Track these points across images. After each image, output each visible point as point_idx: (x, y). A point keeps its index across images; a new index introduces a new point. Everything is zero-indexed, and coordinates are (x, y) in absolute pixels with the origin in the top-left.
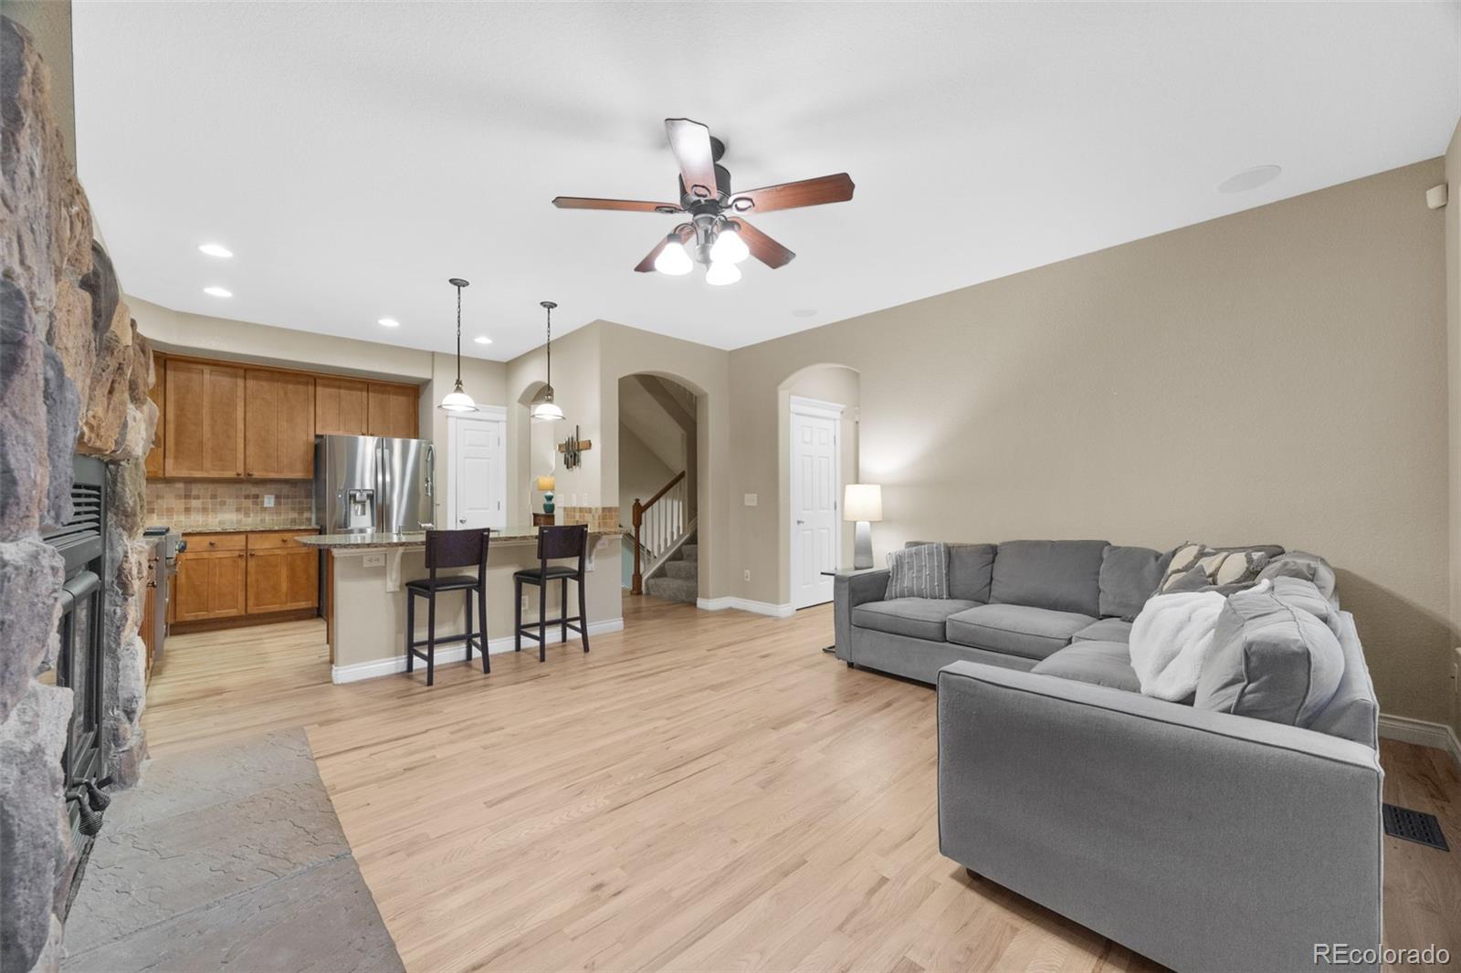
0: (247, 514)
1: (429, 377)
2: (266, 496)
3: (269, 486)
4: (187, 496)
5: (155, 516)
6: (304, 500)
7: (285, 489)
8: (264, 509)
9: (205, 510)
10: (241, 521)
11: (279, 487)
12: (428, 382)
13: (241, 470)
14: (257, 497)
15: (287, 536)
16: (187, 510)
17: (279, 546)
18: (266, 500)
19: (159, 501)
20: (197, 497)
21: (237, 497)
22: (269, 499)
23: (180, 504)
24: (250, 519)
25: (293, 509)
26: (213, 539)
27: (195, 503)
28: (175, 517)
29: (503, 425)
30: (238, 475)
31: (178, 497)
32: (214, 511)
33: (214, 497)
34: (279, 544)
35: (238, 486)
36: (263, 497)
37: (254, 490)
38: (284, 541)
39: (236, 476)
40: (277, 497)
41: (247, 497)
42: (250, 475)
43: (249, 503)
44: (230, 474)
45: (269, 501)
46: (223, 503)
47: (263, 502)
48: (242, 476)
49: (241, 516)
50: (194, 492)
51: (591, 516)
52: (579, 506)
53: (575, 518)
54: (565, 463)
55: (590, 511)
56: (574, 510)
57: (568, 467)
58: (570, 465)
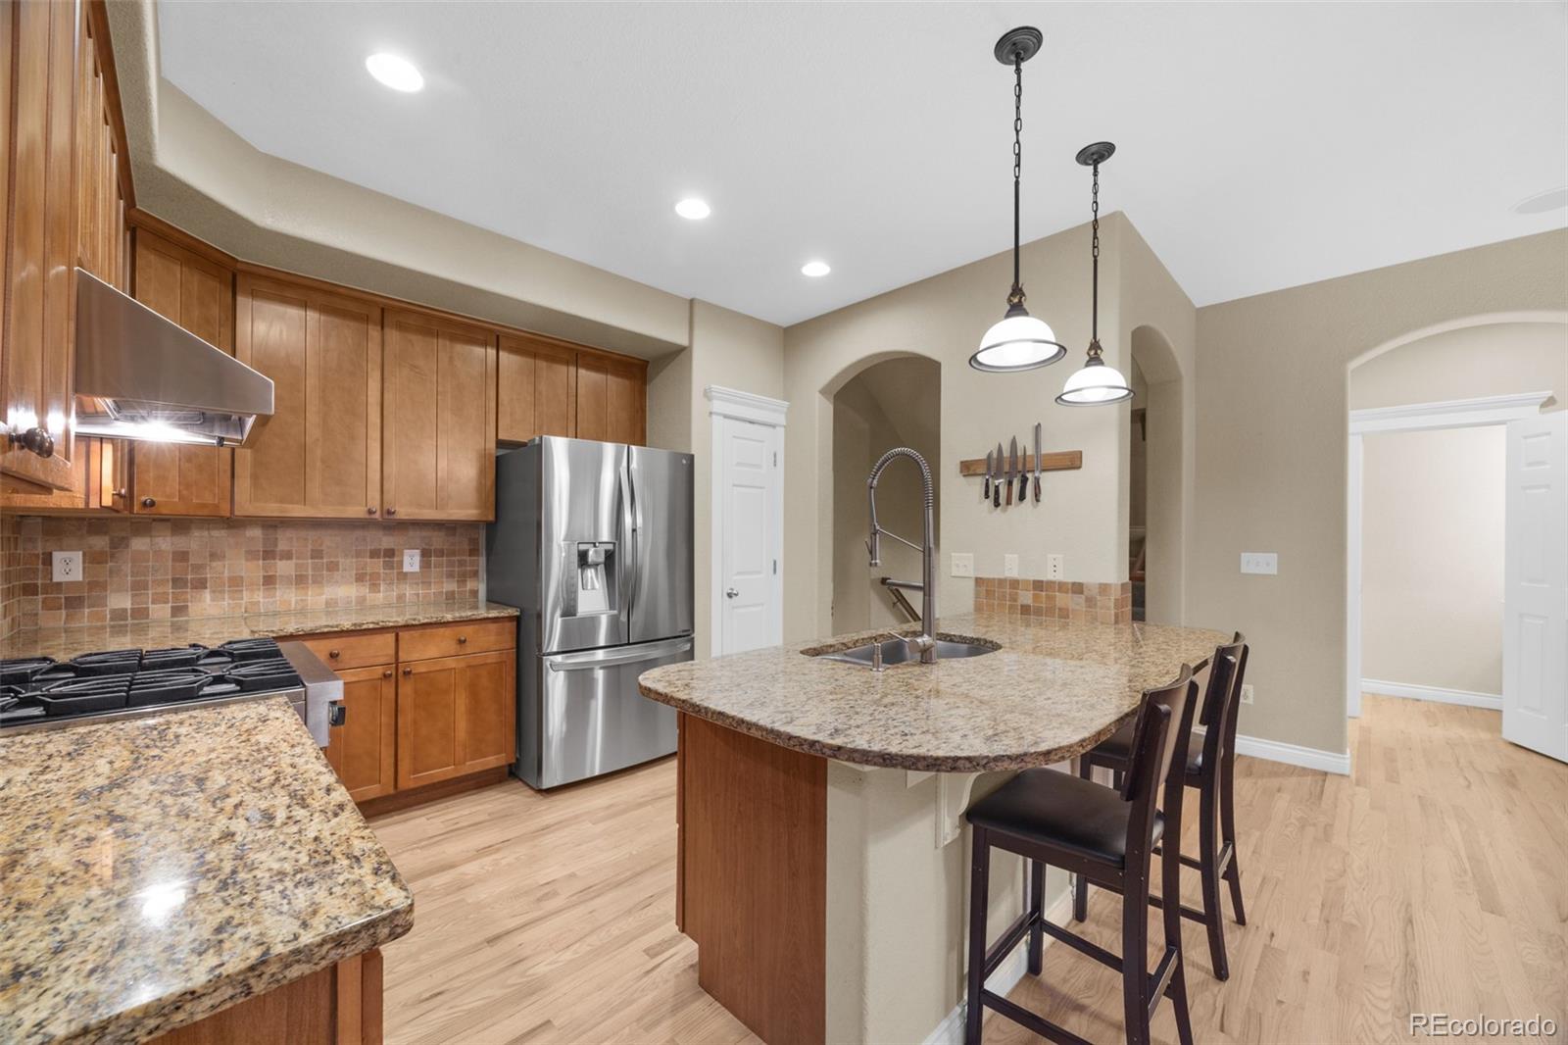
0: (375, 588)
1: (678, 337)
2: (406, 551)
3: (411, 533)
4: (269, 554)
5: (207, 595)
6: (468, 558)
7: (438, 540)
8: (403, 577)
9: (300, 580)
10: (364, 599)
11: (425, 533)
13: (375, 504)
14: (390, 553)
15: (467, 631)
16: (269, 581)
17: (452, 653)
18: (406, 560)
19: (214, 564)
20: (287, 556)
21: (358, 554)
22: (412, 557)
23: (252, 570)
24: (381, 595)
25: (450, 575)
26: (334, 645)
27: (284, 567)
28: (246, 594)
29: (781, 431)
30: (370, 512)
31: (251, 555)
32: (318, 581)
33: (317, 554)
34: (453, 647)
35: (359, 533)
36: (402, 555)
37: (387, 541)
38: (461, 642)
39: (367, 516)
40: (425, 554)
41: (374, 554)
42: (389, 513)
43: (377, 565)
44: (356, 511)
45: (411, 562)
46: (333, 567)
47: (401, 563)
48: (377, 516)
49: (365, 590)
50: (282, 546)
51: (1081, 599)
52: (1032, 578)
53: (1015, 600)
54: (987, 496)
55: (1078, 588)
56: (1015, 584)
57: (997, 504)
58: (1002, 499)
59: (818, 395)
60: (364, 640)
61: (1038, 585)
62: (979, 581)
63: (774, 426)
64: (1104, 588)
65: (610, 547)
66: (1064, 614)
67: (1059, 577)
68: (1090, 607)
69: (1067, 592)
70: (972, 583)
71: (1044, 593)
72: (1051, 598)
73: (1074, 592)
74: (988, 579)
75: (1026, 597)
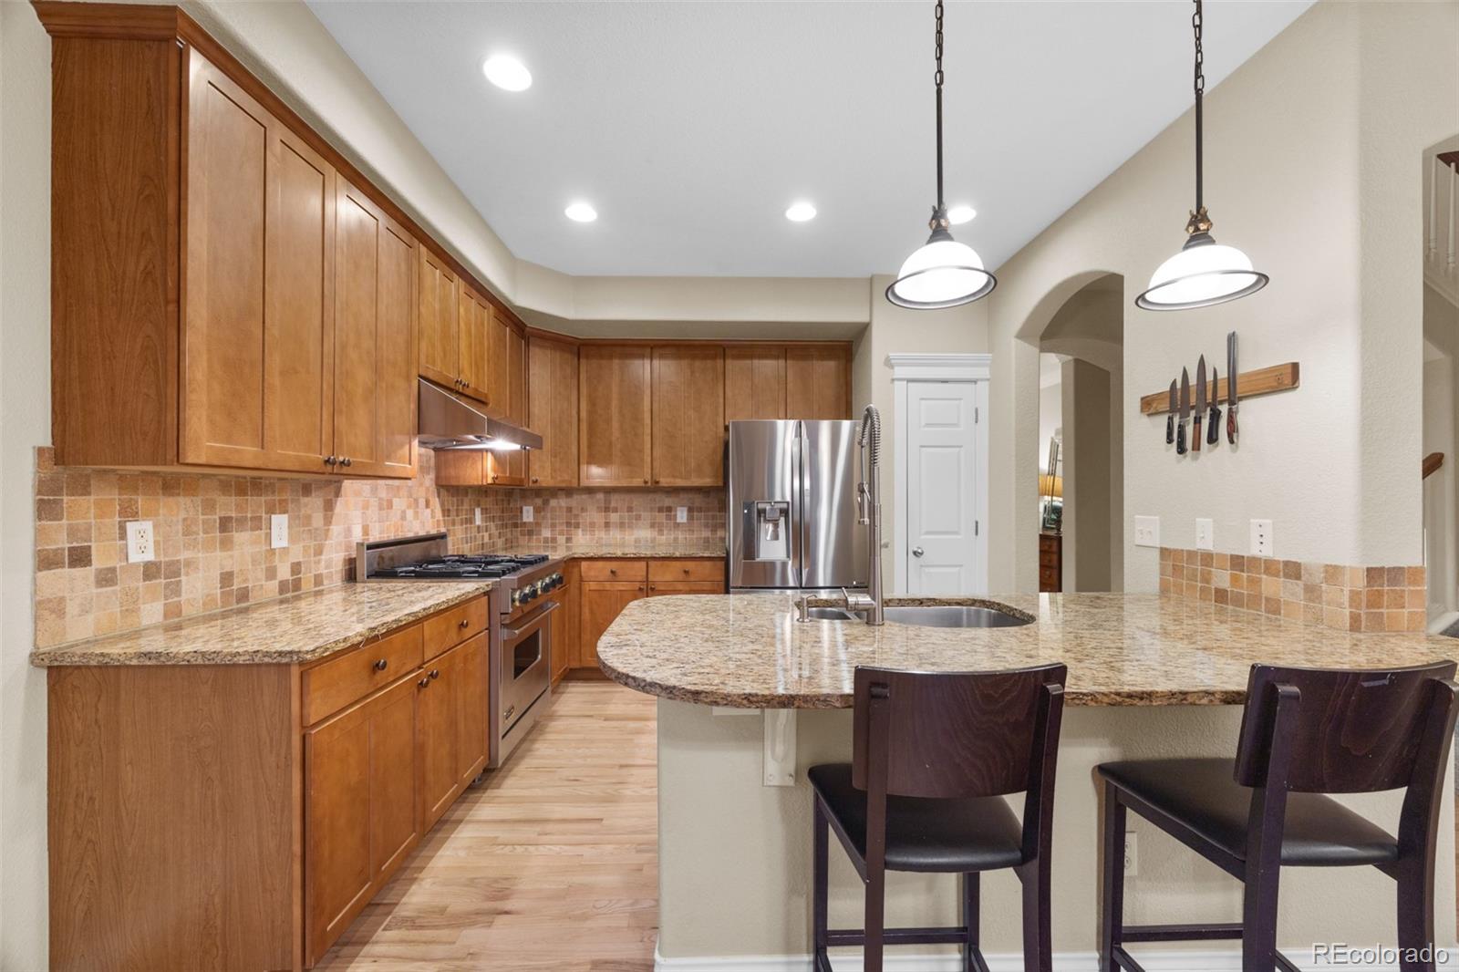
0: (661, 532)
1: (860, 317)
2: (678, 508)
3: (681, 496)
4: (607, 509)
5: (580, 531)
6: (718, 514)
7: (698, 500)
8: (677, 525)
9: (622, 525)
10: (655, 538)
11: (690, 496)
12: (862, 331)
13: (648, 477)
14: (669, 509)
15: (690, 565)
16: (607, 525)
17: (681, 579)
18: (679, 514)
19: (583, 514)
20: (615, 510)
21: (652, 510)
22: (682, 511)
24: (664, 537)
25: (706, 526)
27: (614, 517)
28: (597, 533)
29: (983, 388)
30: (646, 482)
31: (599, 509)
32: (631, 527)
33: (630, 509)
34: (682, 576)
35: (651, 496)
36: (676, 511)
37: (668, 501)
38: (686, 572)
39: (643, 485)
40: (690, 510)
41: (660, 510)
42: (657, 482)
43: (661, 517)
44: (637, 482)
45: (682, 515)
46: (638, 518)
47: (675, 516)
48: (649, 484)
49: (655, 534)
50: (613, 504)
51: (1297, 587)
52: (1229, 552)
53: (1208, 582)
54: (1170, 441)
55: (1293, 570)
56: (1207, 558)
57: (1181, 450)
58: (1189, 443)
59: (1014, 342)
60: (629, 564)
61: (1238, 562)
62: (1164, 552)
63: (975, 382)
64: (1333, 572)
65: (785, 506)
66: (1274, 607)
67: (1266, 551)
68: (1310, 600)
69: (1277, 576)
70: (1157, 554)
71: (1245, 575)
72: (1254, 582)
73: (1287, 576)
74: (1175, 550)
75: (1222, 579)
